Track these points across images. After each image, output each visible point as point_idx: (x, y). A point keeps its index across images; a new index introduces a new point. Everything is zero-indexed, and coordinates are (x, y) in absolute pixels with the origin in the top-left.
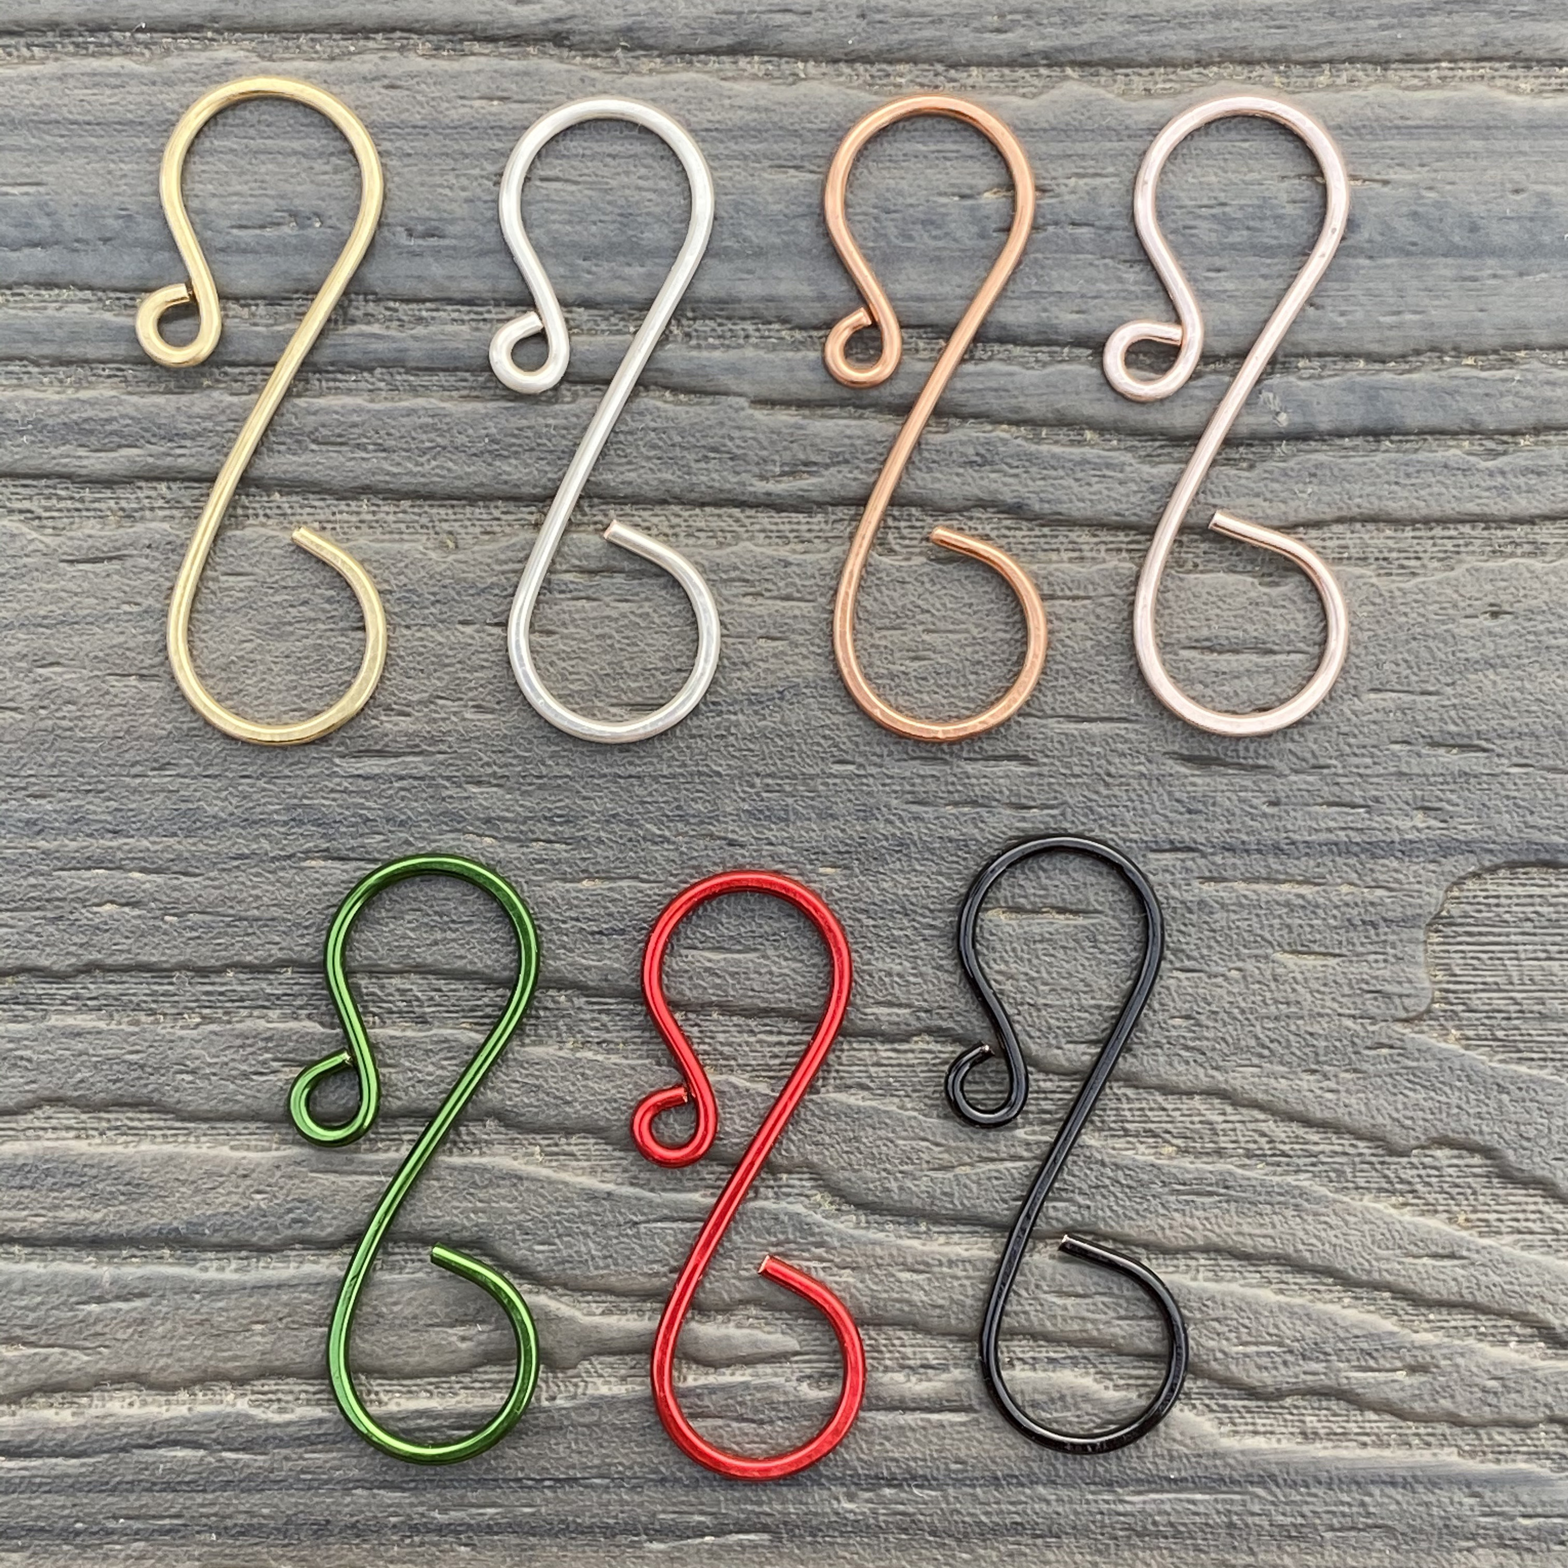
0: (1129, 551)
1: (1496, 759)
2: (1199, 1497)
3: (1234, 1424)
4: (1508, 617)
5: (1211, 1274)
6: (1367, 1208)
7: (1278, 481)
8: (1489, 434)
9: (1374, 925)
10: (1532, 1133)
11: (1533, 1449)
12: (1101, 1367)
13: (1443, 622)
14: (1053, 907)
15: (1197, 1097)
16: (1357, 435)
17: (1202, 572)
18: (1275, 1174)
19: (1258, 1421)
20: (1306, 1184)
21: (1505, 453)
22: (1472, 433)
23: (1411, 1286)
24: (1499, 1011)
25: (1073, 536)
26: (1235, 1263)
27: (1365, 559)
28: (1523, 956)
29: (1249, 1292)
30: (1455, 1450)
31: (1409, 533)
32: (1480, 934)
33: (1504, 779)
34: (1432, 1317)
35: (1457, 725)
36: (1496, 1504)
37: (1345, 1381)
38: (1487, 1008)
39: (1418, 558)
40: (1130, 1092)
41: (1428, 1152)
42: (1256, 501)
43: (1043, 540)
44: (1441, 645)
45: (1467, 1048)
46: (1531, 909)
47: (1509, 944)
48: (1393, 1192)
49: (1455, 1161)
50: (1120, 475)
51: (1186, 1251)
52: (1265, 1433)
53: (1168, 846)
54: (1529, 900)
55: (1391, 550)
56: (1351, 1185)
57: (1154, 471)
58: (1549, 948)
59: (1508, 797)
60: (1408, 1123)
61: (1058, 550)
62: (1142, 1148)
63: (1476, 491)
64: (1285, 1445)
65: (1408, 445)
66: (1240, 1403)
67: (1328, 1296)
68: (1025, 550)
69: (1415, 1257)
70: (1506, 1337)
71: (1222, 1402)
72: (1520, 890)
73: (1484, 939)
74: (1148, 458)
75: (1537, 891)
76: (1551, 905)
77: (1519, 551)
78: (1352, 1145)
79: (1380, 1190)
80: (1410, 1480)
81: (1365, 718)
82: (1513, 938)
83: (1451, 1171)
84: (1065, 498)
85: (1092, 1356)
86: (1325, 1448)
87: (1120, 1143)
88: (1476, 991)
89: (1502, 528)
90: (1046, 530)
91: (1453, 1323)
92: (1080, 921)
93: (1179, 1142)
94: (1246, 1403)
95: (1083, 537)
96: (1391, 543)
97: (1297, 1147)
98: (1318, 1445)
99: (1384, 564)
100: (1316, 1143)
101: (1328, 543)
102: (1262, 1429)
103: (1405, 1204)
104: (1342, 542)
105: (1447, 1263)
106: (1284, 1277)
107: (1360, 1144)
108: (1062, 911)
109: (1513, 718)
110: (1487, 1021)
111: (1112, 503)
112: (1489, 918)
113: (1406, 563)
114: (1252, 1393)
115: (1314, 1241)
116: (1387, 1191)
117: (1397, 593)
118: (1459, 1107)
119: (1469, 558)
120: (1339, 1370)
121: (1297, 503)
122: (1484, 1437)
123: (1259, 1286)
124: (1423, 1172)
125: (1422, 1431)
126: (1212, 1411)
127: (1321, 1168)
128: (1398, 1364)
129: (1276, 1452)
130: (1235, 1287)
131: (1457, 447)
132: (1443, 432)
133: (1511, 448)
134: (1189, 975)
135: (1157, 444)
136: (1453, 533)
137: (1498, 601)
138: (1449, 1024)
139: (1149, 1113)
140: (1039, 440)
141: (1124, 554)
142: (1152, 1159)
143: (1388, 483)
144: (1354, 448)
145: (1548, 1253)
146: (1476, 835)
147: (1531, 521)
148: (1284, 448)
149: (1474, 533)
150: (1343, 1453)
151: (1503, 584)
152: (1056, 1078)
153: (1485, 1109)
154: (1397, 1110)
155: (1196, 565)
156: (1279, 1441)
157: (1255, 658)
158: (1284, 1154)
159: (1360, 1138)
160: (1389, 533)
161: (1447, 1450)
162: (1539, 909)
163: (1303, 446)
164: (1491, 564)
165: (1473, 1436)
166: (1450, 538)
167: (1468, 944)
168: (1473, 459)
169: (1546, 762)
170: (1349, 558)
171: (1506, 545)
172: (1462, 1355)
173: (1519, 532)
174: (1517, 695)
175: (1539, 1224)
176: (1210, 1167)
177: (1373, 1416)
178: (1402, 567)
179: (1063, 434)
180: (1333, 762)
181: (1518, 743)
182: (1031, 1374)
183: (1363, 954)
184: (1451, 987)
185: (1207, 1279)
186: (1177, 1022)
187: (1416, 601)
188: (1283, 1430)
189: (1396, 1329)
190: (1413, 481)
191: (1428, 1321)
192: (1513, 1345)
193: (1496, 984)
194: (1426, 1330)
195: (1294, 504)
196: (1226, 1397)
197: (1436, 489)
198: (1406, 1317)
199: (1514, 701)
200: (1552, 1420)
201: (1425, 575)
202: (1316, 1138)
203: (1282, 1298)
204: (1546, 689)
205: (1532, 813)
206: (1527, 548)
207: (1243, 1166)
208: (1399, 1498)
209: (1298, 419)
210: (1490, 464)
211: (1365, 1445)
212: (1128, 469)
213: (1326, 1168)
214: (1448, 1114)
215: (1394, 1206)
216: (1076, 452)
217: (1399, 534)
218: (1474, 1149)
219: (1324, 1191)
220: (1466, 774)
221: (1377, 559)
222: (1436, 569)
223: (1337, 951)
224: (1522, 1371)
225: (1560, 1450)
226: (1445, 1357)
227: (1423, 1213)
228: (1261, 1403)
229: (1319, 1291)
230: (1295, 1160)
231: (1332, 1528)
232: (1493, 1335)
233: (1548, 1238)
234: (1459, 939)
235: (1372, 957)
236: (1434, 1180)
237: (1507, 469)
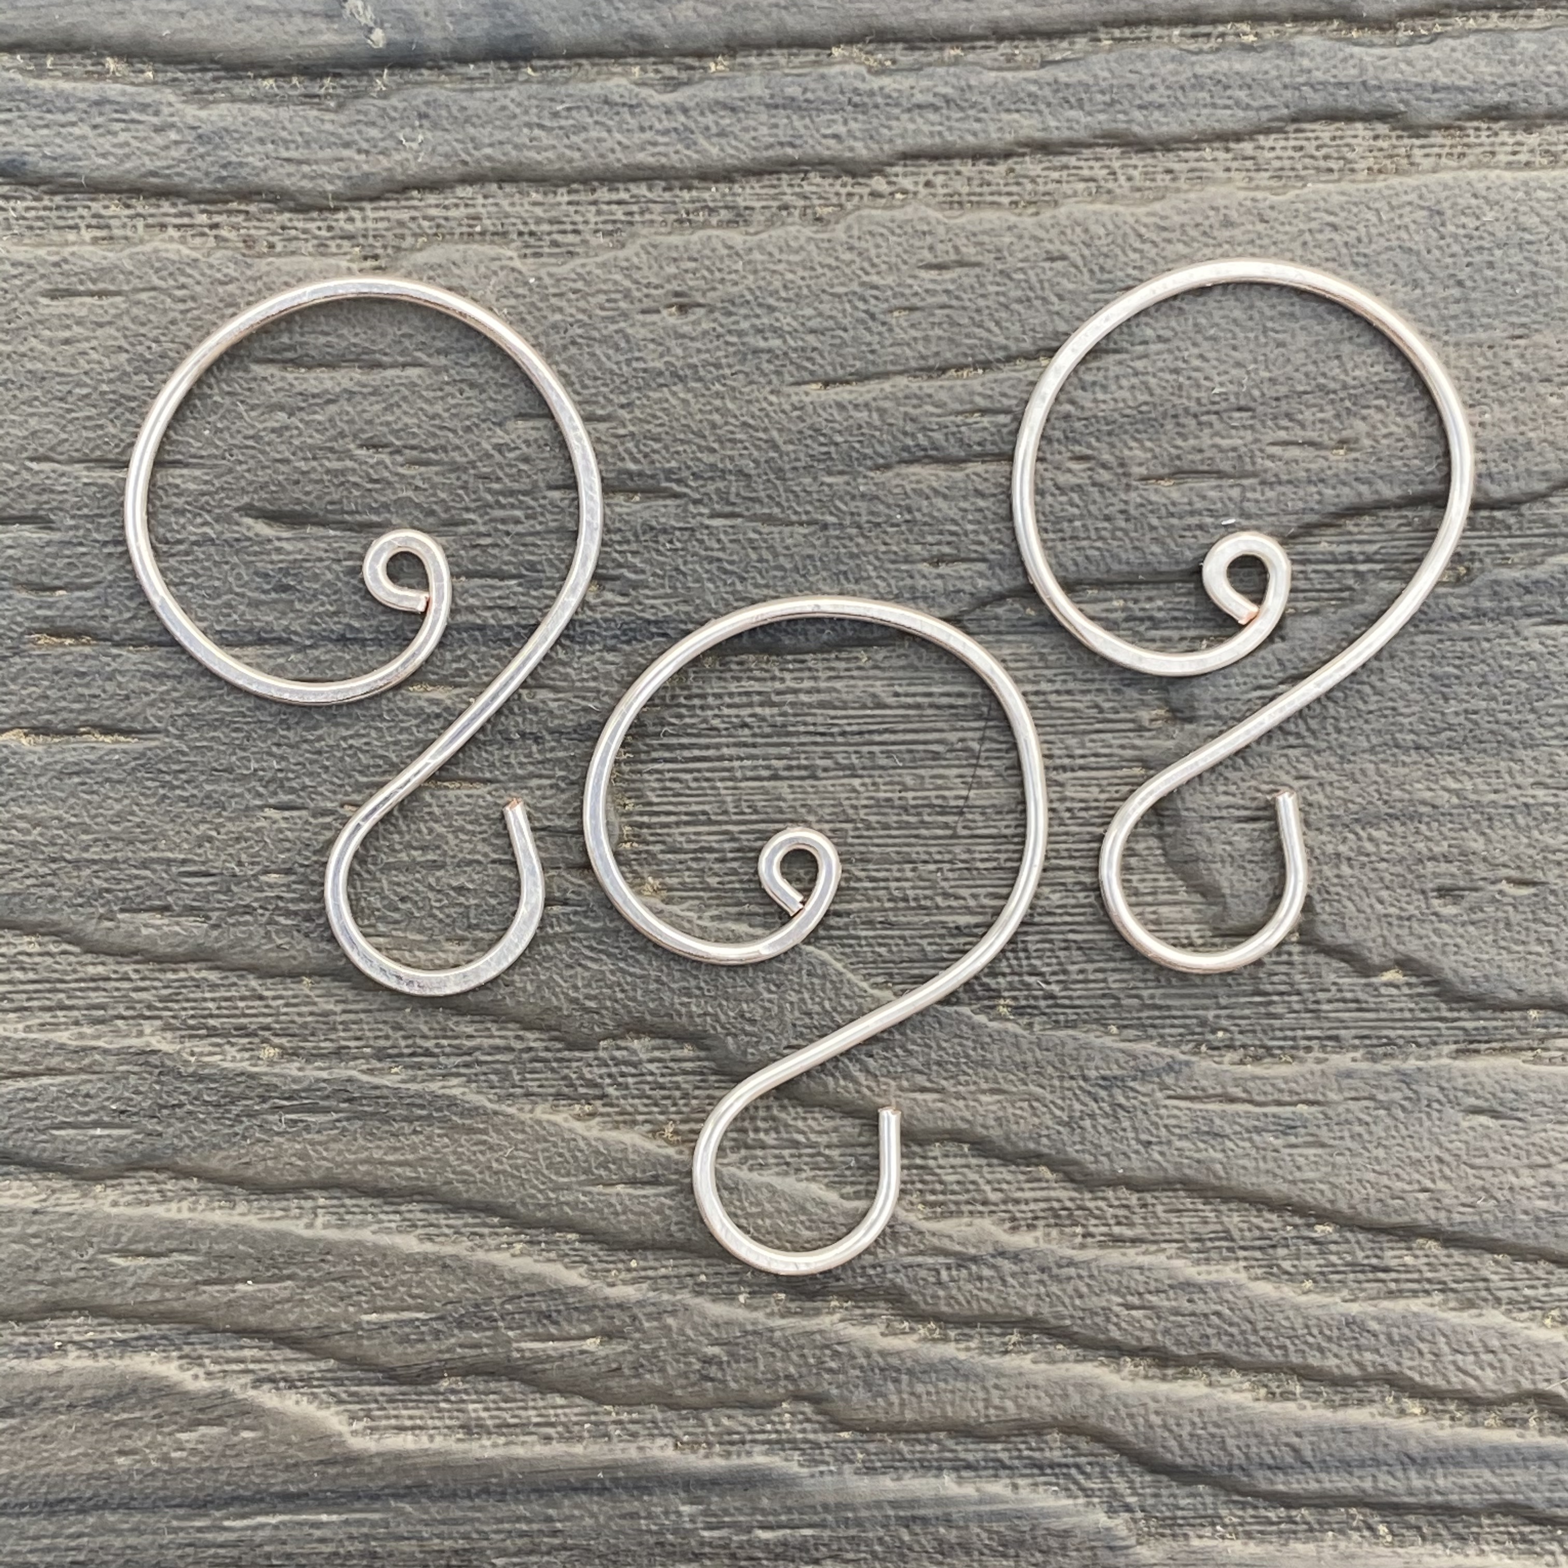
0: (178, 227)
1: (691, 508)
2: (324, 1517)
3: (372, 1419)
4: (701, 312)
5: (333, 1219)
6: (539, 1122)
7: (373, 124)
8: (665, 56)
9: (537, 739)
10: (758, 1014)
11: (774, 1436)
12: (187, 1349)
13: (613, 320)
14: (94, 726)
15: (306, 980)
16: (486, 59)
17: (279, 255)
18: (413, 1079)
19: (405, 1413)
20: (456, 1092)
21: (689, 83)
22: (642, 54)
23: (602, 1223)
24: (711, 850)
25: (96, 207)
26: (364, 1202)
27: (505, 234)
28: (739, 774)
29: (385, 1240)
30: (669, 1441)
31: (563, 196)
32: (683, 747)
33: (703, 535)
34: (633, 1264)
35: (635, 460)
36: (726, 1512)
37: (516, 1355)
38: (693, 846)
39: (576, 232)
40: (213, 976)
41: (622, 1043)
42: (346, 153)
43: (54, 214)
44: (611, 352)
45: (668, 901)
46: (749, 711)
47: (721, 758)
48: (577, 1099)
49: (657, 1054)
50: (155, 120)
51: (297, 1189)
52: (413, 1428)
53: (250, 638)
54: (745, 699)
55: (539, 221)
56: (518, 1091)
57: (203, 114)
58: (774, 762)
59: (711, 560)
60: (592, 1004)
61: (76, 227)
62: (231, 1051)
63: (648, 135)
64: (439, 1443)
65: (557, 74)
66: (378, 1389)
67: (493, 1242)
68: (30, 228)
69: (606, 1185)
70: (734, 1288)
71: (354, 1389)
72: (733, 687)
73: (687, 754)
74: (198, 96)
75: (757, 686)
76: (773, 704)
77: (714, 221)
78: (518, 1037)
79: (558, 1096)
80: (608, 1484)
81: (511, 455)
82: (725, 751)
83: (652, 1067)
84: (79, 153)
85: (173, 1334)
86: (495, 1445)
87: (202, 1046)
88: (678, 824)
89: (690, 188)
90: (58, 199)
91: (663, 1271)
92: (133, 744)
93: (284, 1041)
94: (387, 1389)
95: (113, 208)
96: (539, 211)
97: (445, 1042)
98: (486, 1442)
99: (532, 241)
100: (470, 1037)
101: (453, 213)
102: (408, 1423)
103: (592, 1115)
104: (471, 211)
105: (649, 1191)
106: (433, 1218)
107: (528, 1035)
108: (107, 731)
109: (713, 451)
110: (694, 865)
111: (146, 160)
112: (692, 726)
113: (559, 238)
114: (391, 1376)
115: (467, 1167)
116: (568, 1097)
117: (547, 281)
118: (658, 980)
119: (645, 231)
120: (509, 1341)
121: (404, 155)
122: (709, 1422)
123: (399, 1231)
124: (614, 1070)
125: (625, 1417)
126: (341, 1402)
127: (477, 1069)
128: (588, 1328)
129: (425, 1452)
130: (366, 1235)
131: (625, 74)
132: (602, 54)
133: (698, 74)
134: (287, 814)
135: (209, 75)
136: (624, 196)
137: (684, 288)
138: (644, 871)
139: (241, 1004)
140: (41, 73)
141: (171, 232)
142: (246, 1066)
143: (529, 125)
144: (484, 78)
145: (786, 1174)
146: (668, 612)
147: (726, 176)
148: (384, 80)
149: (650, 195)
150: (519, 1451)
151: (692, 265)
152: (110, 960)
153: (693, 983)
154: (575, 988)
155: (272, 246)
156: (431, 1438)
157: (357, 374)
158: (428, 1053)
159: (529, 1028)
160: (535, 196)
161: (660, 1441)
162: (758, 710)
163: (411, 76)
164: (675, 239)
165: (692, 1422)
166: (619, 203)
167: (666, 761)
168: (645, 92)
169: (758, 509)
170: (482, 233)
171: (696, 211)
172: (673, 1313)
173: (713, 193)
174: (716, 417)
175: (773, 1135)
176: (324, 1075)
177: (560, 1401)
178: (555, 244)
179: (76, 64)
180: (472, 516)
181: (721, 485)
182: (90, 1363)
183: (523, 778)
184: (645, 819)
185: (326, 1226)
186: (273, 878)
187: (575, 291)
188: (438, 1423)
189: (584, 1282)
190: (563, 122)
191: (629, 1270)
192: (742, 1298)
193: (704, 813)
194: (625, 1282)
195: (397, 157)
196: (360, 1382)
197: (594, 134)
198: (598, 1266)
199: (714, 426)
200: (797, 1397)
201: (587, 255)
202: (470, 1030)
203: (428, 1247)
204: (754, 409)
205: (743, 580)
206: (724, 214)
207: (370, 1071)
208: (595, 1508)
209: (399, 37)
210: (669, 98)
211: (548, 1439)
212: (166, 110)
213: (484, 1068)
214: (646, 992)
215: (578, 1118)
216: (90, 89)
217: (551, 199)
218: (682, 1038)
219: (480, 1100)
220: (652, 528)
221: (521, 234)
222: (600, 246)
223: (488, 775)
224: (755, 1333)
225: (811, 1436)
226: (650, 1317)
227: (616, 1126)
228: (404, 1388)
229: (481, 1236)
230: (442, 1059)
231: (503, 1553)
232: (715, 1285)
233: (786, 1153)
234: (655, 755)
235: (534, 782)
236: (630, 1080)
237: (690, 104)
